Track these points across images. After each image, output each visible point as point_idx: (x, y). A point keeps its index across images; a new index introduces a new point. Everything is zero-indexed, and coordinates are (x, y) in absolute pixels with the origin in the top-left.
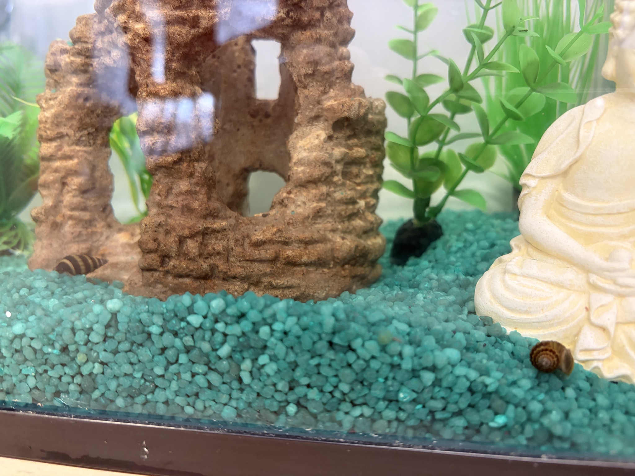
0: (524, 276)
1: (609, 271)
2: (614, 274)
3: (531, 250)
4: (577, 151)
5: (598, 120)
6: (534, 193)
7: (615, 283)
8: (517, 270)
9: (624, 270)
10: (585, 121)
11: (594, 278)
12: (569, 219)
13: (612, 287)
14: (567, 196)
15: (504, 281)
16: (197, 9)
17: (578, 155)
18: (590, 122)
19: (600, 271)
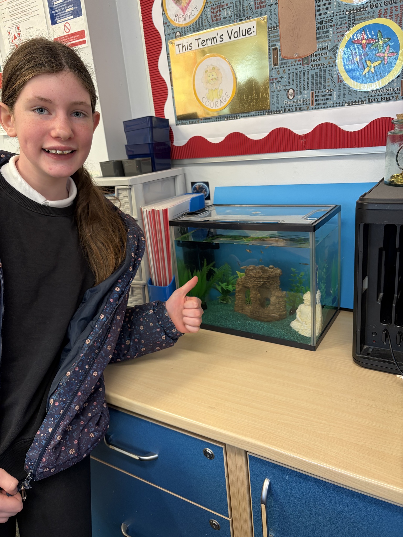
6: (298, 313)
11: (302, 324)
12: (301, 317)
13: (303, 326)
14: (301, 314)
15: (294, 323)
17: (301, 310)
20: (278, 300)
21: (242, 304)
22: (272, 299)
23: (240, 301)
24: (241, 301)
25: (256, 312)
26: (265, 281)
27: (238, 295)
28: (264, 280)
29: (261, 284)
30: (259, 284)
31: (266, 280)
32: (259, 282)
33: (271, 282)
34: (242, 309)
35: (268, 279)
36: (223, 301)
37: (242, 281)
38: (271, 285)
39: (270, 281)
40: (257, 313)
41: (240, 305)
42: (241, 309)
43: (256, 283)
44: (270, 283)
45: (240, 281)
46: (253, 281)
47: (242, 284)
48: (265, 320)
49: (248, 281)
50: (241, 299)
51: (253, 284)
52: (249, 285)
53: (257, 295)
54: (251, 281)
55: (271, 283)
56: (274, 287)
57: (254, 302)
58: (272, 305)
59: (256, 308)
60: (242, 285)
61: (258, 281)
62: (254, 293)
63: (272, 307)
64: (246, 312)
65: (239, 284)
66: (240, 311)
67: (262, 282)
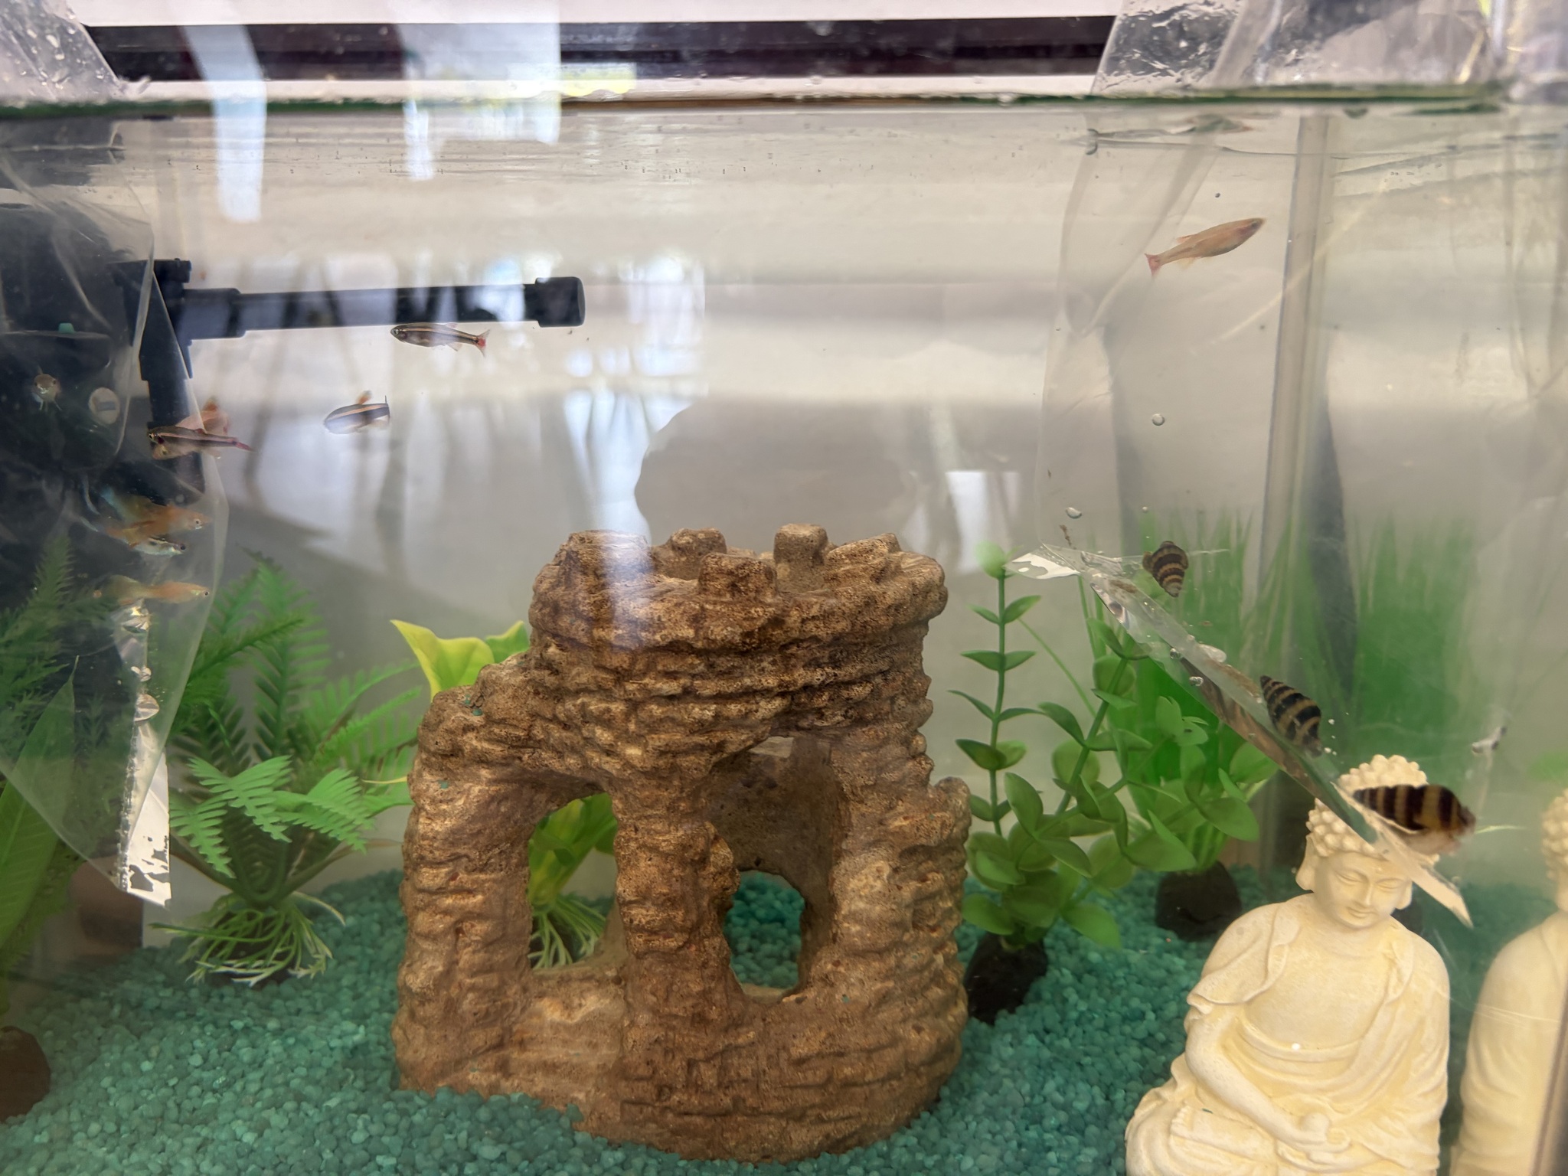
0: (1194, 1140)
1: (1301, 1142)
2: (1307, 1147)
3: (1201, 1091)
4: (1263, 983)
5: (1291, 945)
6: (1207, 1020)
7: (1308, 1157)
8: (1185, 1132)
9: (1319, 1143)
10: (1275, 944)
11: (1283, 1148)
12: (1253, 1059)
13: (1305, 1164)
14: (1250, 1029)
15: (1168, 1146)
16: (723, 731)
17: (1265, 987)
18: (1281, 946)
19: (1291, 1142)
20: (914, 885)
21: (493, 980)
22: (854, 884)
23: (465, 957)
24: (488, 944)
25: (691, 1064)
26: (807, 688)
27: (441, 891)
28: (801, 676)
29: (751, 728)
30: (736, 725)
31: (817, 677)
32: (734, 709)
33: (859, 691)
34: (500, 1045)
35: (835, 663)
36: (236, 966)
37: (490, 720)
38: (861, 721)
39: (849, 684)
40: (708, 1075)
41: (468, 1004)
42: (480, 1038)
43: (709, 712)
44: (851, 704)
45: (476, 719)
46: (671, 698)
47: (498, 750)
48: (802, 1136)
49: (595, 706)
50: (480, 929)
51: (658, 740)
52: (609, 752)
53: (703, 860)
54: (634, 705)
55: (860, 703)
56: (886, 741)
57: (668, 957)
58: (860, 954)
59: (699, 1020)
60: (505, 762)
61: (720, 698)
62: (669, 837)
63: (858, 972)
64: (550, 1068)
65: (455, 752)
66: (476, 1076)
67: (777, 704)
